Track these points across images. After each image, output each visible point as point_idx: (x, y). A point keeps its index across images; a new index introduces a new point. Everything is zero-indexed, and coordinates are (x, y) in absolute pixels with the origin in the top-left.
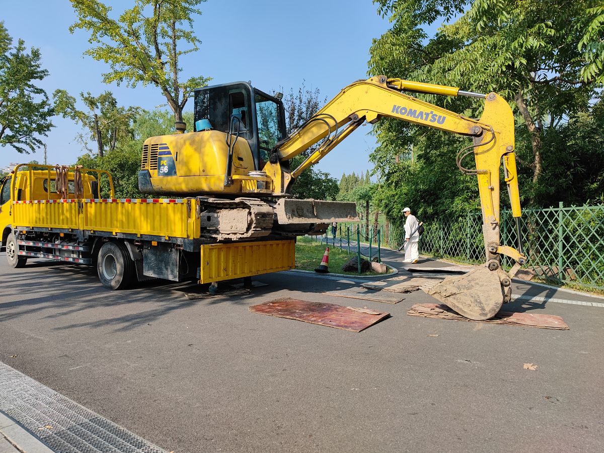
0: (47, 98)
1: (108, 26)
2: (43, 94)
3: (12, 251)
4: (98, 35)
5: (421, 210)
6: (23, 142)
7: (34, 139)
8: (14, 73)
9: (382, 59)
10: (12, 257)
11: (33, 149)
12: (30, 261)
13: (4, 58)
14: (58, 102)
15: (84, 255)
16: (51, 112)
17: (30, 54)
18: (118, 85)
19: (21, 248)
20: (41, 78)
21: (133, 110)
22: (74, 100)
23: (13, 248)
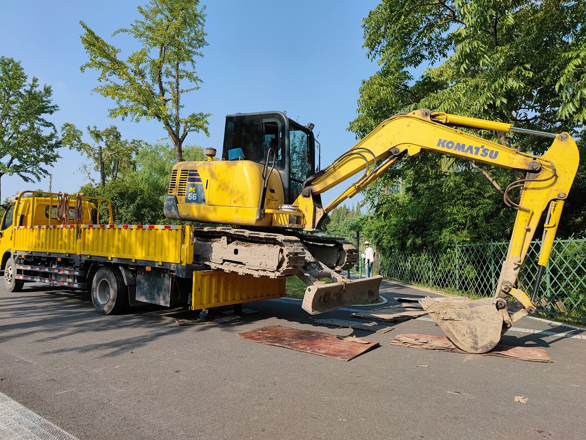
0: (55, 131)
1: (116, 66)
2: (52, 127)
3: (10, 276)
4: (107, 74)
5: (410, 241)
6: (29, 171)
7: (41, 169)
8: (26, 107)
9: (370, 98)
10: (10, 281)
11: (39, 178)
12: (26, 285)
13: (18, 94)
14: (65, 135)
15: (79, 279)
16: (58, 144)
17: (42, 91)
18: (123, 119)
19: (19, 272)
20: (51, 112)
21: (136, 143)
22: (81, 133)
23: (11, 272)
